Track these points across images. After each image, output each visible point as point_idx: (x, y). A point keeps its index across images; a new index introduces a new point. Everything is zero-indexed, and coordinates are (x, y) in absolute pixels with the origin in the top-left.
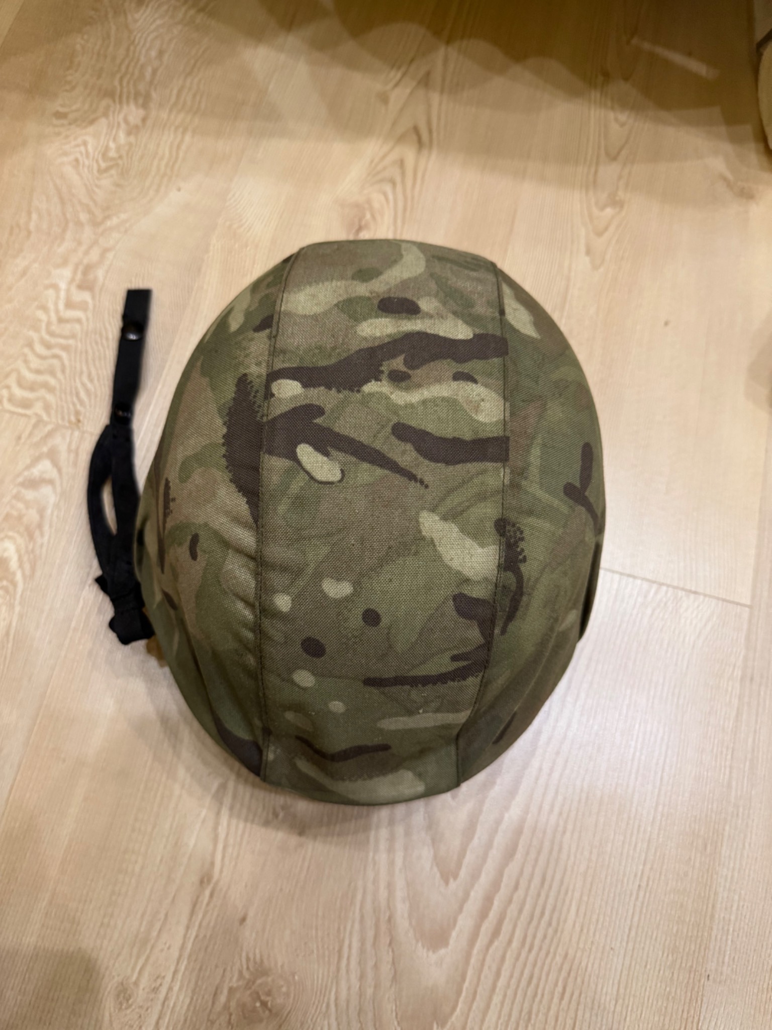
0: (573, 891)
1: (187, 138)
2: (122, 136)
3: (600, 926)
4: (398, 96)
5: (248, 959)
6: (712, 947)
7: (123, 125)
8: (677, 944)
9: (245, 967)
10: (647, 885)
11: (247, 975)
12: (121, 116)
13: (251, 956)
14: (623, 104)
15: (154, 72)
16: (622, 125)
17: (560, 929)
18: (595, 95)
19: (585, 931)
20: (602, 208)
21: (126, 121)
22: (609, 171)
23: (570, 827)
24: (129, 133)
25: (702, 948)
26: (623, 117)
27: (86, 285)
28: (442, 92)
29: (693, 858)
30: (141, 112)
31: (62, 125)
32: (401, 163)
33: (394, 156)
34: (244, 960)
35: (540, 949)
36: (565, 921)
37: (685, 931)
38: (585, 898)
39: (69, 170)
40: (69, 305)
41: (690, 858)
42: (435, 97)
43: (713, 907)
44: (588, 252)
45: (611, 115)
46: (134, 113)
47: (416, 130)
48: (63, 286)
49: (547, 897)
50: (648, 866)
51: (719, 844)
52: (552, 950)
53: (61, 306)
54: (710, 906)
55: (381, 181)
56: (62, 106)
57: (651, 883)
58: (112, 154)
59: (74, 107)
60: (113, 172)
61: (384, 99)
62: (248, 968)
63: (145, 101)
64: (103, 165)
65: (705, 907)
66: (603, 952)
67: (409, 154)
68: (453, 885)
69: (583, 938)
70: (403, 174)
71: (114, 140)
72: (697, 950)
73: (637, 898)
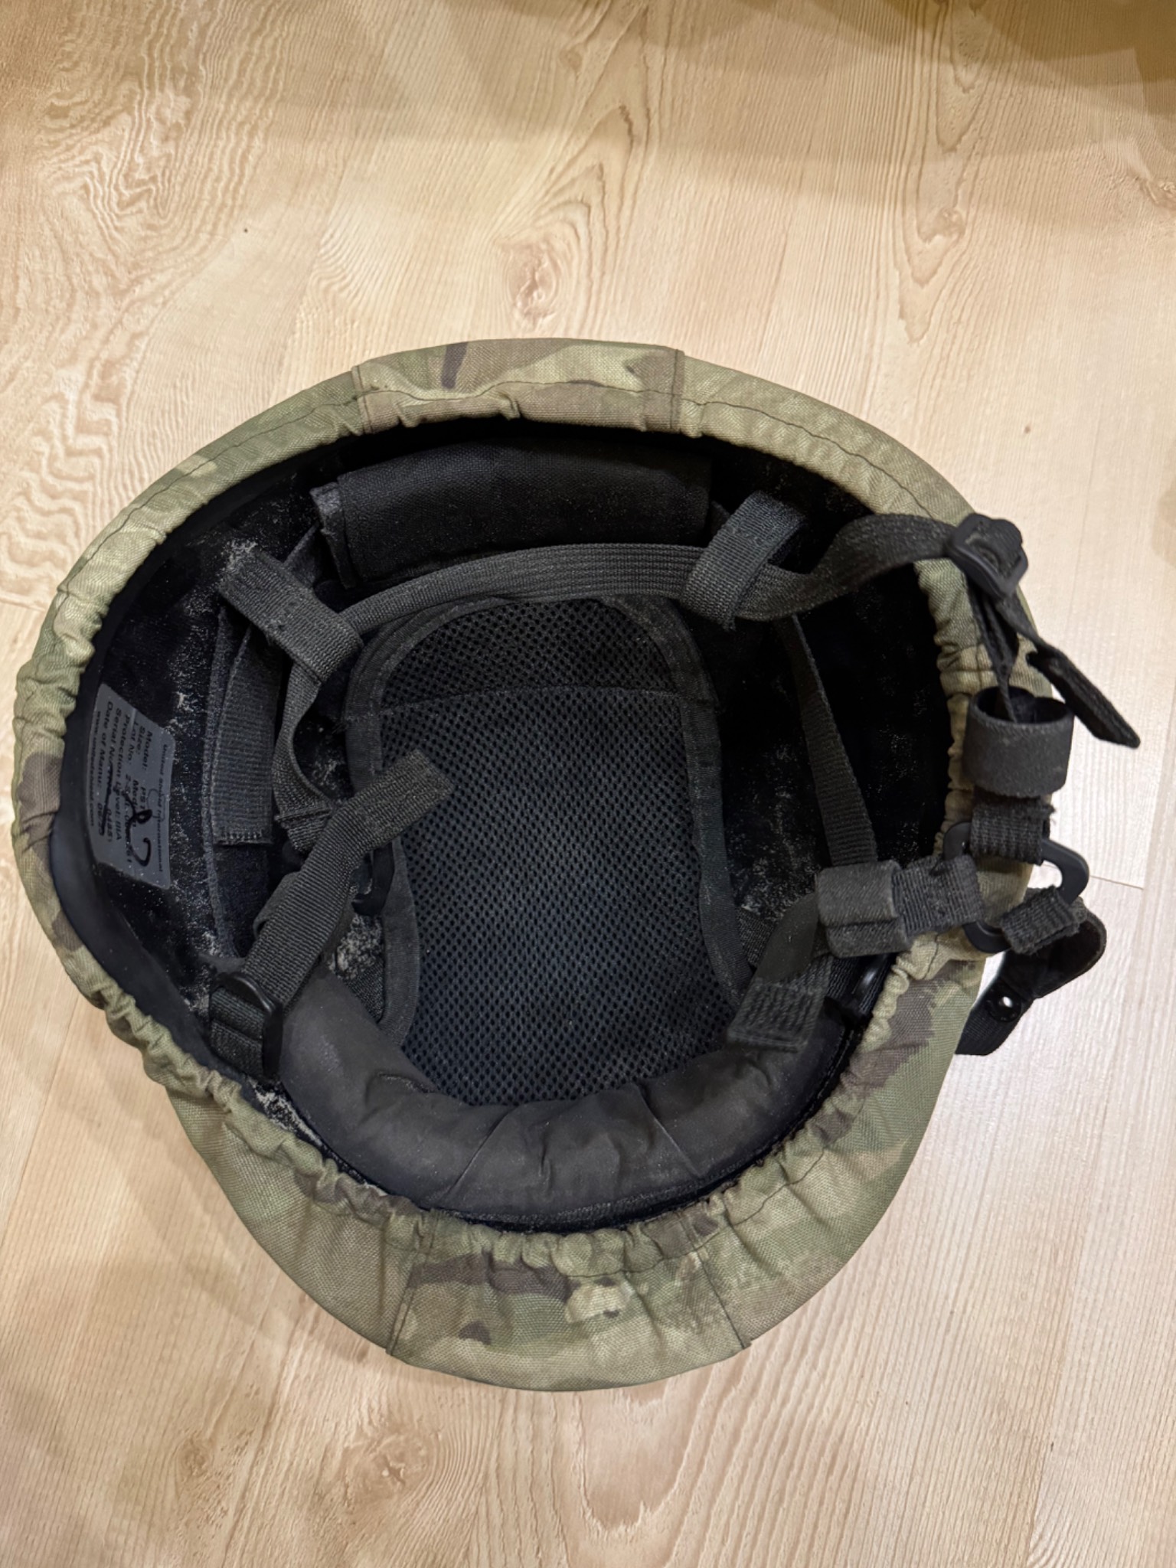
0: (851, 1318)
1: (257, 142)
2: (154, 142)
3: (889, 1370)
5: (370, 1410)
6: (1059, 1402)
7: (155, 124)
8: (1006, 1398)
9: (366, 1420)
10: (964, 1312)
11: (368, 1430)
12: (153, 108)
13: (375, 1405)
14: (969, 51)
15: (202, 33)
16: (968, 89)
17: (829, 1374)
18: (924, 36)
19: (867, 1376)
20: (928, 238)
21: (161, 120)
22: (942, 171)
24: (165, 138)
25: (1045, 1404)
26: (967, 76)
27: (107, 395)
28: (668, 44)
29: (1035, 1273)
30: (184, 102)
31: (62, 130)
32: (600, 171)
33: (587, 161)
34: (365, 1411)
35: (799, 1402)
36: (838, 1362)
37: (1019, 1379)
38: (868, 1330)
39: (73, 204)
40: (82, 428)
41: (1031, 1273)
42: (656, 56)
43: (1064, 1345)
44: (902, 315)
45: (949, 72)
46: (171, 103)
47: (625, 113)
48: (72, 397)
49: (811, 1328)
50: (966, 1284)
51: (1077, 1252)
52: (817, 1403)
53: (70, 430)
54: (1059, 1343)
55: (568, 203)
56: (58, 96)
57: (969, 1308)
59: (77, 99)
60: (142, 204)
61: (572, 60)
62: (370, 1422)
63: (188, 82)
64: (127, 194)
65: (1051, 1345)
66: (893, 1408)
67: (613, 157)
69: (863, 1387)
70: (603, 189)
71: (143, 149)
72: (1037, 1407)
73: (947, 1331)
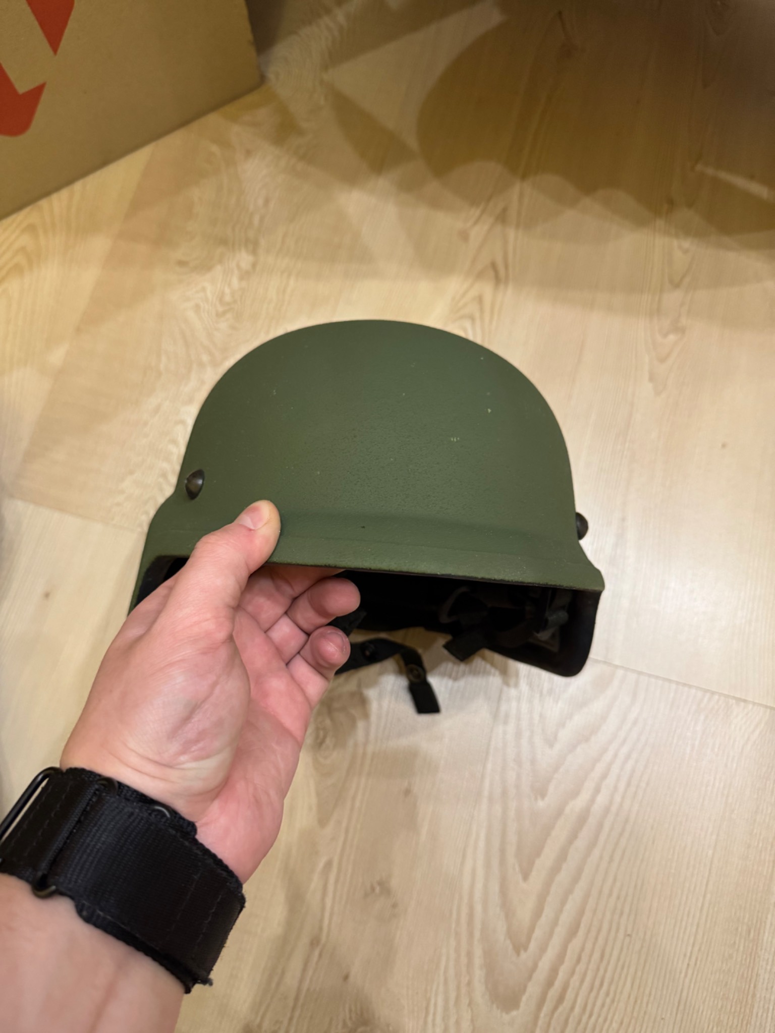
0: (629, 967)
2: (235, 282)
3: (652, 998)
4: (477, 232)
5: (350, 1011)
6: (753, 1023)
7: (236, 271)
8: (722, 1018)
9: (348, 1017)
10: (696, 964)
11: (349, 1024)
12: (234, 263)
13: (353, 1009)
14: (687, 231)
15: (262, 219)
16: (686, 252)
17: (616, 999)
18: (660, 223)
19: (639, 1002)
20: (665, 335)
21: (238, 266)
22: (672, 298)
23: (627, 910)
24: (241, 278)
25: (745, 1023)
26: (687, 244)
28: (518, 226)
29: (737, 942)
30: (251, 258)
31: (185, 273)
32: (480, 299)
33: (473, 293)
34: (347, 1011)
35: (599, 1016)
36: (621, 993)
37: (729, 1007)
38: (639, 973)
39: (191, 315)
41: (735, 943)
42: (511, 233)
43: (755, 987)
44: (651, 379)
45: (675, 243)
46: (244, 259)
47: (494, 266)
49: (606, 971)
50: (696, 948)
51: (762, 931)
52: (609, 1018)
54: (752, 985)
55: (462, 317)
56: (184, 254)
57: (698, 963)
58: (228, 298)
59: (194, 256)
60: (229, 316)
61: (464, 236)
62: (351, 1018)
63: (253, 246)
64: (221, 309)
65: (747, 986)
66: (654, 1021)
67: (486, 289)
68: (523, 955)
69: (637, 1008)
70: (482, 310)
71: (229, 285)
72: (739, 1025)
73: (686, 976)
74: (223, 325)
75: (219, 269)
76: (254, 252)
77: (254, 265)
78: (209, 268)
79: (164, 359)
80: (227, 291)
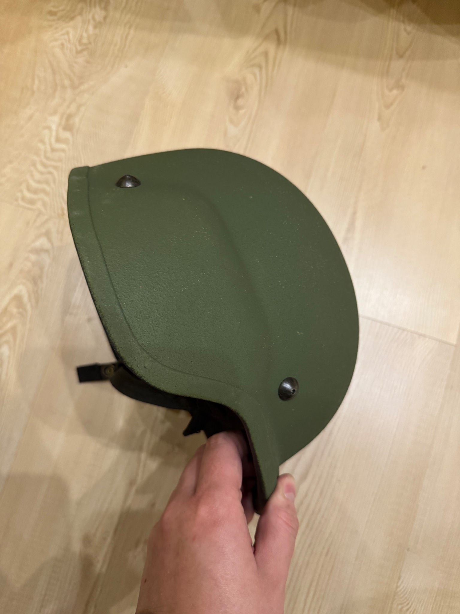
1: (132, 32)
2: (91, 28)
7: (92, 21)
12: (91, 15)
14: (411, 19)
20: (391, 90)
22: (397, 65)
24: (95, 27)
26: (409, 28)
27: (68, 127)
30: (103, 13)
31: (54, 20)
32: (266, 54)
33: (261, 49)
40: (58, 140)
42: (290, 10)
44: (380, 119)
47: (277, 32)
48: (54, 127)
53: (53, 140)
55: (253, 66)
56: (54, 7)
59: (61, 8)
60: (85, 53)
61: (257, 9)
63: (105, 5)
67: (271, 48)
70: (267, 61)
71: (87, 31)
74: (81, 60)
75: (79, 18)
76: (105, 9)
77: (105, 18)
78: (72, 19)
79: (37, 82)
80: (85, 35)
